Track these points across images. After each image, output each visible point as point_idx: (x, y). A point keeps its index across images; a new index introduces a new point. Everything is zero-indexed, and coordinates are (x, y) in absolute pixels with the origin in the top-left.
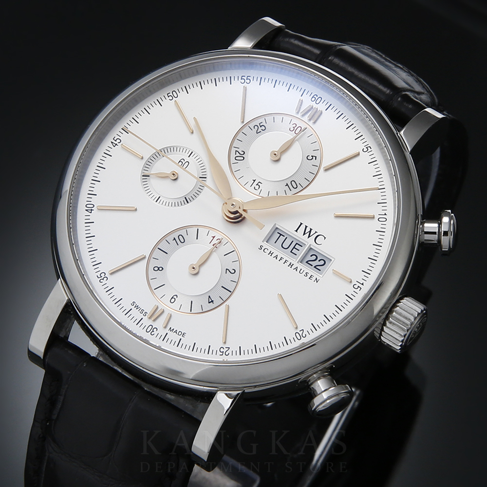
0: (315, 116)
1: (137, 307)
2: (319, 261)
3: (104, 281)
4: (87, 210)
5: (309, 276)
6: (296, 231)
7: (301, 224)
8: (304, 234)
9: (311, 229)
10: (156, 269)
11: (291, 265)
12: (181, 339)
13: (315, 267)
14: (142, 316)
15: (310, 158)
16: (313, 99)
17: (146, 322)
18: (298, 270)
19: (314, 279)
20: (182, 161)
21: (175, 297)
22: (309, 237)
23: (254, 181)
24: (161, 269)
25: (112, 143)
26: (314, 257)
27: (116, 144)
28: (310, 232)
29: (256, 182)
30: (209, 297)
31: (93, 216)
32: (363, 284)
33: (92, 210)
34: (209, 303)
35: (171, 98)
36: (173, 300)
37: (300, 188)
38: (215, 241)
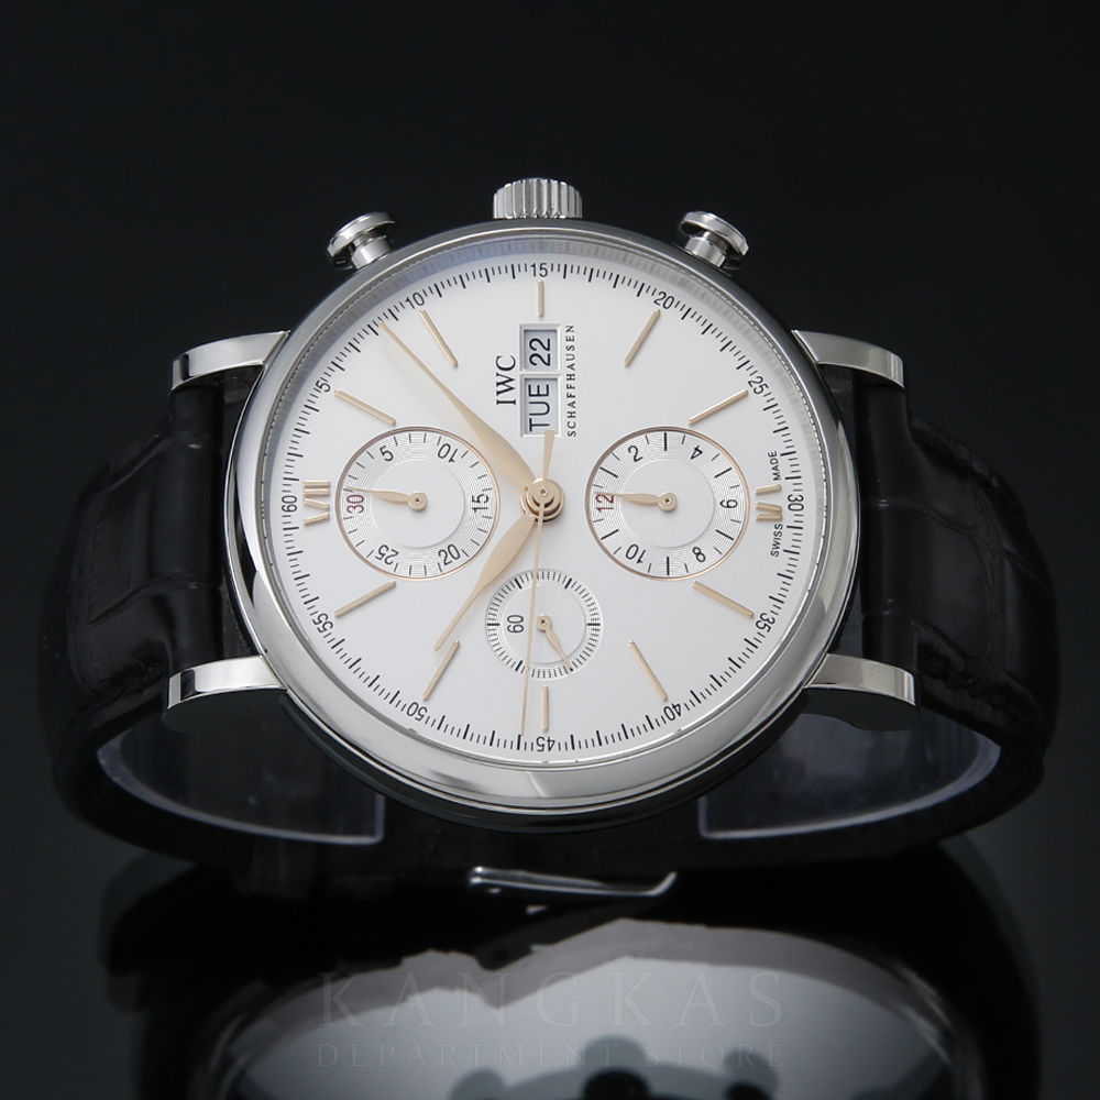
0: (317, 492)
1: (776, 545)
2: (535, 349)
3: (770, 616)
4: (679, 714)
5: (570, 344)
6: (514, 402)
7: (498, 402)
8: (511, 388)
9: (498, 384)
10: (701, 557)
11: (570, 378)
12: (782, 455)
13: (548, 349)
14: (785, 531)
15: (388, 456)
16: (292, 508)
17: (789, 518)
18: (571, 362)
19: (570, 334)
20: (511, 629)
21: (725, 504)
22: (511, 380)
23: (475, 509)
24: (697, 551)
25: (550, 749)
26: (533, 345)
27: (549, 741)
28: (503, 383)
29: (476, 505)
30: (693, 457)
31: (682, 697)
32: (534, 266)
33: (674, 707)
34: (701, 452)
35: (423, 712)
36: (731, 504)
37: (445, 440)
38: (605, 504)
